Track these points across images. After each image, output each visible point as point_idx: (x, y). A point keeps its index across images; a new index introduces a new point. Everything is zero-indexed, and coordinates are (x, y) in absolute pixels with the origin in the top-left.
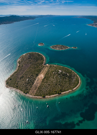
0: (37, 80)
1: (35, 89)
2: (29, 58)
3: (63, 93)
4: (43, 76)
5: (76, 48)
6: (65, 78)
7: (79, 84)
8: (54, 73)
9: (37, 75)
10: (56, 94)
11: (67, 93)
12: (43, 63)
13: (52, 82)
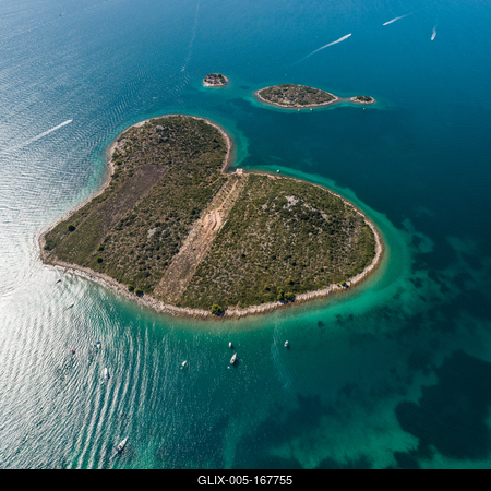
0: (192, 234)
1: (183, 276)
2: (162, 141)
3: (305, 296)
4: (219, 220)
5: (369, 100)
6: (312, 230)
7: (375, 260)
8: (265, 207)
9: (194, 213)
10: (272, 300)
11: (322, 297)
12: (220, 165)
13: (256, 245)
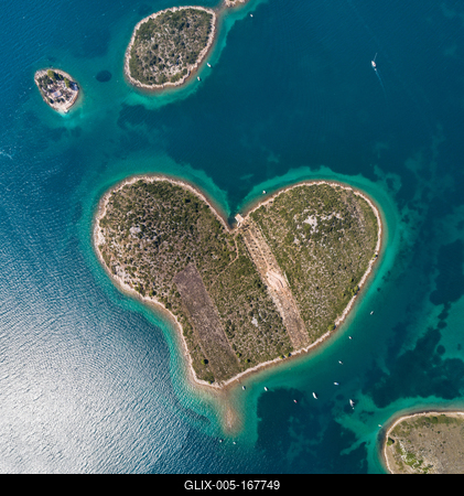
0: (276, 301)
1: (299, 328)
3: (362, 282)
9: (259, 286)
10: (350, 299)
11: (370, 274)
13: (317, 275)
